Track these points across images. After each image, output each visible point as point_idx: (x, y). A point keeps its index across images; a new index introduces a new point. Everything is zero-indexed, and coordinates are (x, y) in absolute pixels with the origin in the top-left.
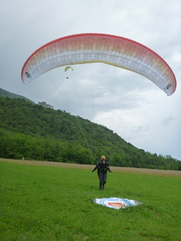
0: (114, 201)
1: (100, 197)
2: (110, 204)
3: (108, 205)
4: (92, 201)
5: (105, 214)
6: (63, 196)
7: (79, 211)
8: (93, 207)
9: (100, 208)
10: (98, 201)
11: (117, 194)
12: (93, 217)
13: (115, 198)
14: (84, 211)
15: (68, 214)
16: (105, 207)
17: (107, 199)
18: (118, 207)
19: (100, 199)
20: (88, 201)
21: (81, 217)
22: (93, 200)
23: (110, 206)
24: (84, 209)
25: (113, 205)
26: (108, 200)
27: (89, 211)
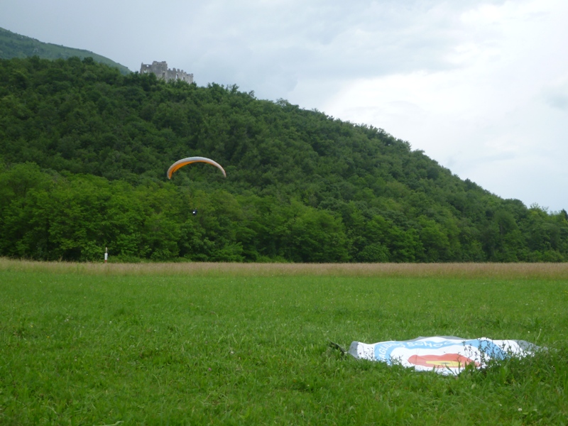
0: (433, 348)
4: (339, 350)
9: (376, 373)
10: (365, 350)
13: (437, 339)
16: (396, 370)
17: (401, 343)
19: (373, 345)
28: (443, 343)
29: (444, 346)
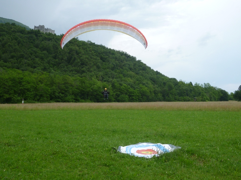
0: (144, 147)
1: (126, 144)
2: (138, 152)
3: (136, 154)
4: (115, 151)
5: (133, 167)
6: (78, 146)
7: (100, 165)
8: (117, 159)
9: (127, 159)
10: (124, 150)
11: (147, 139)
12: (119, 173)
13: (145, 144)
14: (106, 165)
15: (86, 171)
16: (131, 157)
17: (134, 145)
18: (149, 156)
19: (126, 147)
20: (110, 150)
21: (103, 174)
22: (116, 148)
23: (140, 155)
24: (106, 163)
25: (142, 152)
26: (136, 147)
27: (113, 165)
28: (147, 145)
29: (147, 146)
